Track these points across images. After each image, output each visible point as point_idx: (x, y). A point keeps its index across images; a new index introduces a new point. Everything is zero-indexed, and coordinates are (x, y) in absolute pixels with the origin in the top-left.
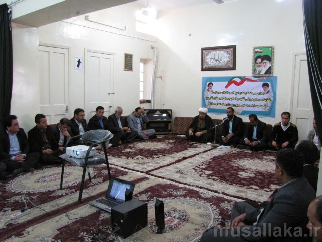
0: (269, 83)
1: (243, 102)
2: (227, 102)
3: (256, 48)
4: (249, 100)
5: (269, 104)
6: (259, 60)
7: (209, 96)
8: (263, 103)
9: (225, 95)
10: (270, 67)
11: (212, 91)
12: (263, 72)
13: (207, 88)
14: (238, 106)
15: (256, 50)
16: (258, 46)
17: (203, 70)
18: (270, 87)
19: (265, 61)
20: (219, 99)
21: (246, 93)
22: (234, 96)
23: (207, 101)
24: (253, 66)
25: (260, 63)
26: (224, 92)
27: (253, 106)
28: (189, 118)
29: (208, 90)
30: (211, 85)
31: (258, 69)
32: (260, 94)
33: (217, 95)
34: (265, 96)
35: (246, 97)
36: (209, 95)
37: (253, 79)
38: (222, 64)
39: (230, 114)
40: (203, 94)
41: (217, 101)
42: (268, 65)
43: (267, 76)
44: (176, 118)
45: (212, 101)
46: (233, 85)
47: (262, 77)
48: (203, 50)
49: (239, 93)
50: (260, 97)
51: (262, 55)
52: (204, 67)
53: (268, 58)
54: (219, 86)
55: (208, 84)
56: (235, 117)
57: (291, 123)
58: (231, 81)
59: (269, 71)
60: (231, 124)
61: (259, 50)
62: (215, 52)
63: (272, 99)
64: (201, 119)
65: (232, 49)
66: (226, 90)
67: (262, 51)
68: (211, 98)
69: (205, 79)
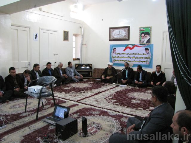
0: (149, 48)
1: (134, 59)
2: (124, 59)
3: (141, 28)
4: (137, 58)
5: (149, 60)
6: (143, 35)
7: (114, 56)
8: (145, 60)
9: (123, 55)
10: (149, 39)
11: (116, 53)
12: (145, 42)
13: (113, 51)
14: (131, 61)
15: (141, 29)
16: (142, 27)
17: (110, 40)
18: (149, 51)
19: (147, 35)
20: (120, 57)
21: (136, 54)
22: (128, 55)
23: (113, 59)
24: (140, 38)
25: (143, 36)
27: (140, 61)
28: (103, 69)
29: (113, 52)
30: (115, 49)
31: (142, 40)
32: (143, 54)
33: (119, 55)
34: (147, 56)
35: (136, 56)
36: (114, 55)
37: (140, 46)
38: (121, 37)
39: (126, 66)
40: (110, 55)
41: (118, 59)
42: (148, 37)
43: (148, 44)
44: (95, 69)
45: (116, 59)
46: (128, 49)
47: (145, 44)
48: (110, 28)
49: (131, 54)
50: (144, 56)
51: (145, 32)
52: (111, 39)
53: (148, 34)
54: (120, 50)
55: (113, 49)
56: (129, 68)
57: (162, 72)
58: (127, 47)
59: (149, 41)
60: (127, 72)
61: (143, 29)
62: (117, 30)
63: (151, 57)
64: (109, 69)
65: (127, 28)
66: (124, 52)
67: (144, 29)
68: (115, 57)
69: (112, 46)
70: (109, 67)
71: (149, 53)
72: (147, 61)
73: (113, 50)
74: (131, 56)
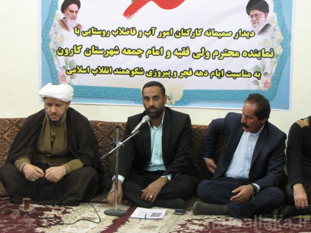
0: (270, 2)
1: (187, 63)
2: (131, 62)
4: (204, 53)
5: (269, 65)
7: (68, 45)
8: (251, 64)
9: (123, 41)
11: (78, 27)
13: (60, 15)
14: (170, 74)
20: (105, 53)
21: (195, 33)
22: (153, 41)
26: (119, 32)
27: (220, 74)
29: (64, 24)
30: (73, 7)
32: (240, 34)
33: (96, 40)
35: (195, 45)
36: (69, 39)
40: (45, 39)
41: (96, 61)
45: (80, 60)
49: (170, 32)
50: (242, 44)
55: (63, 2)
63: (279, 50)
64: (54, 124)
66: (127, 23)
68: (76, 49)
70: (53, 109)
71: (267, 26)
72: (258, 74)
73: (59, 11)
74: (171, 44)
